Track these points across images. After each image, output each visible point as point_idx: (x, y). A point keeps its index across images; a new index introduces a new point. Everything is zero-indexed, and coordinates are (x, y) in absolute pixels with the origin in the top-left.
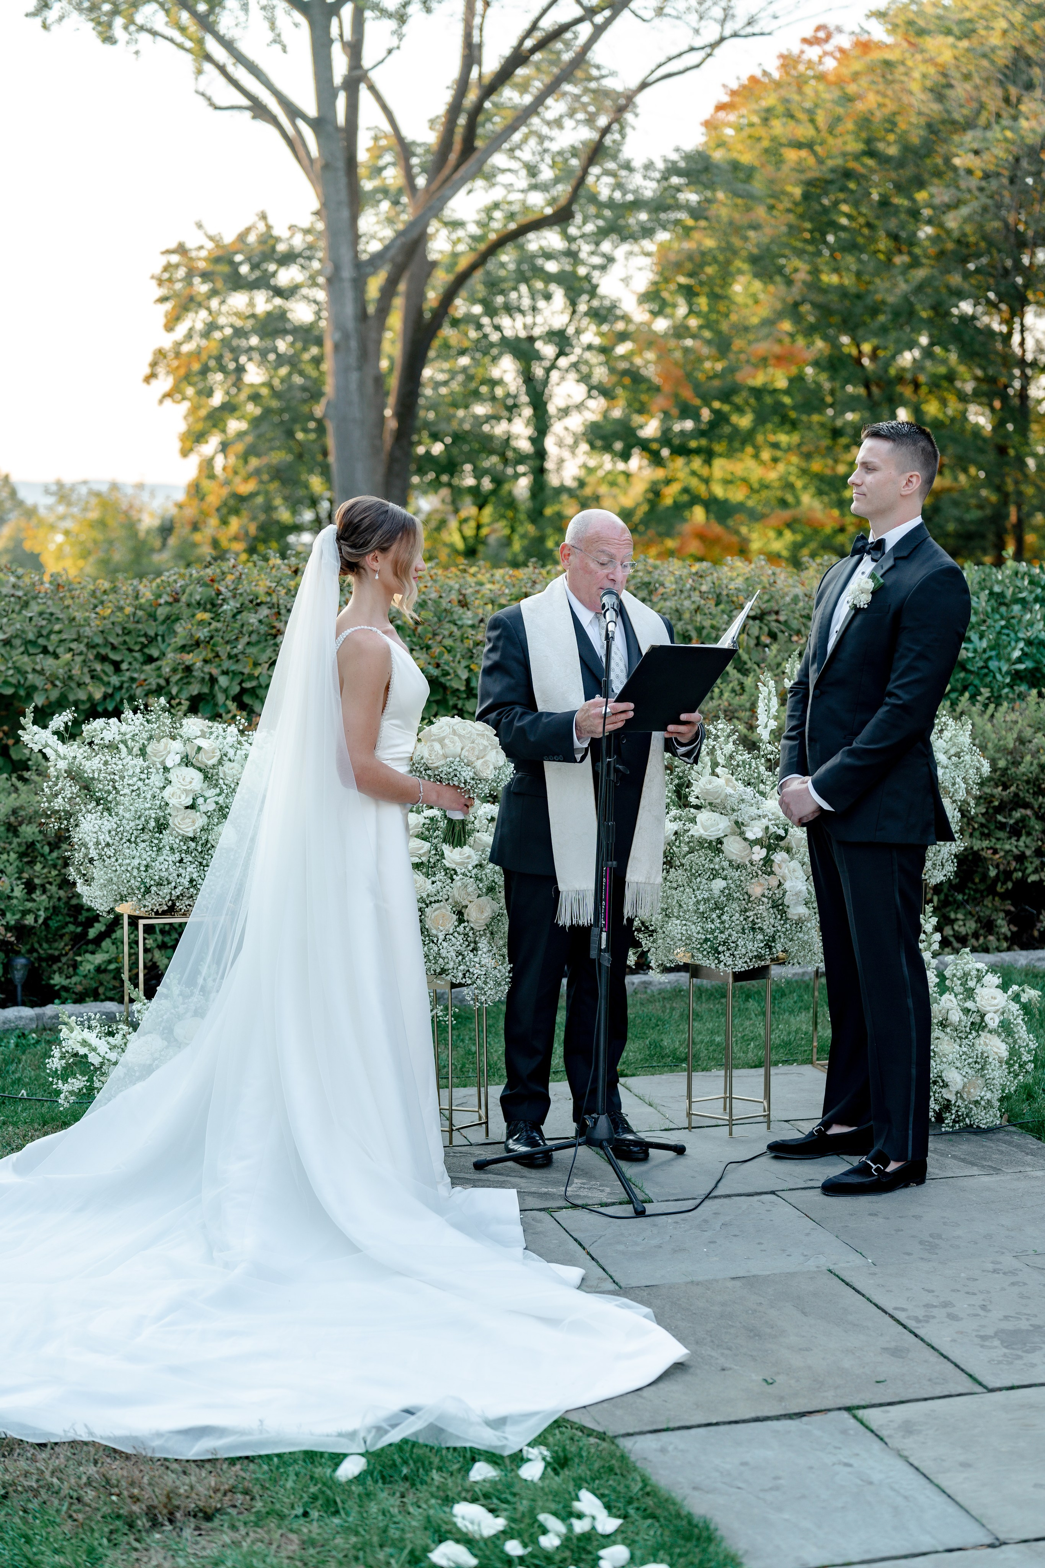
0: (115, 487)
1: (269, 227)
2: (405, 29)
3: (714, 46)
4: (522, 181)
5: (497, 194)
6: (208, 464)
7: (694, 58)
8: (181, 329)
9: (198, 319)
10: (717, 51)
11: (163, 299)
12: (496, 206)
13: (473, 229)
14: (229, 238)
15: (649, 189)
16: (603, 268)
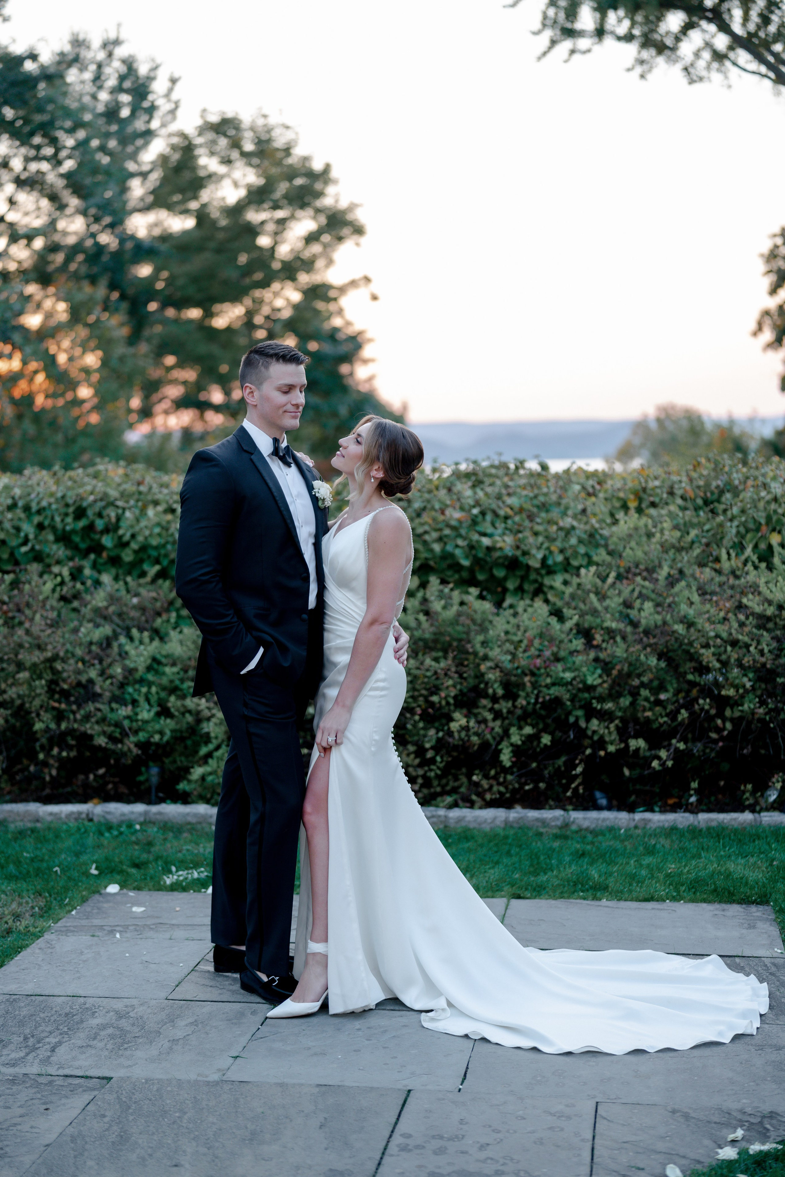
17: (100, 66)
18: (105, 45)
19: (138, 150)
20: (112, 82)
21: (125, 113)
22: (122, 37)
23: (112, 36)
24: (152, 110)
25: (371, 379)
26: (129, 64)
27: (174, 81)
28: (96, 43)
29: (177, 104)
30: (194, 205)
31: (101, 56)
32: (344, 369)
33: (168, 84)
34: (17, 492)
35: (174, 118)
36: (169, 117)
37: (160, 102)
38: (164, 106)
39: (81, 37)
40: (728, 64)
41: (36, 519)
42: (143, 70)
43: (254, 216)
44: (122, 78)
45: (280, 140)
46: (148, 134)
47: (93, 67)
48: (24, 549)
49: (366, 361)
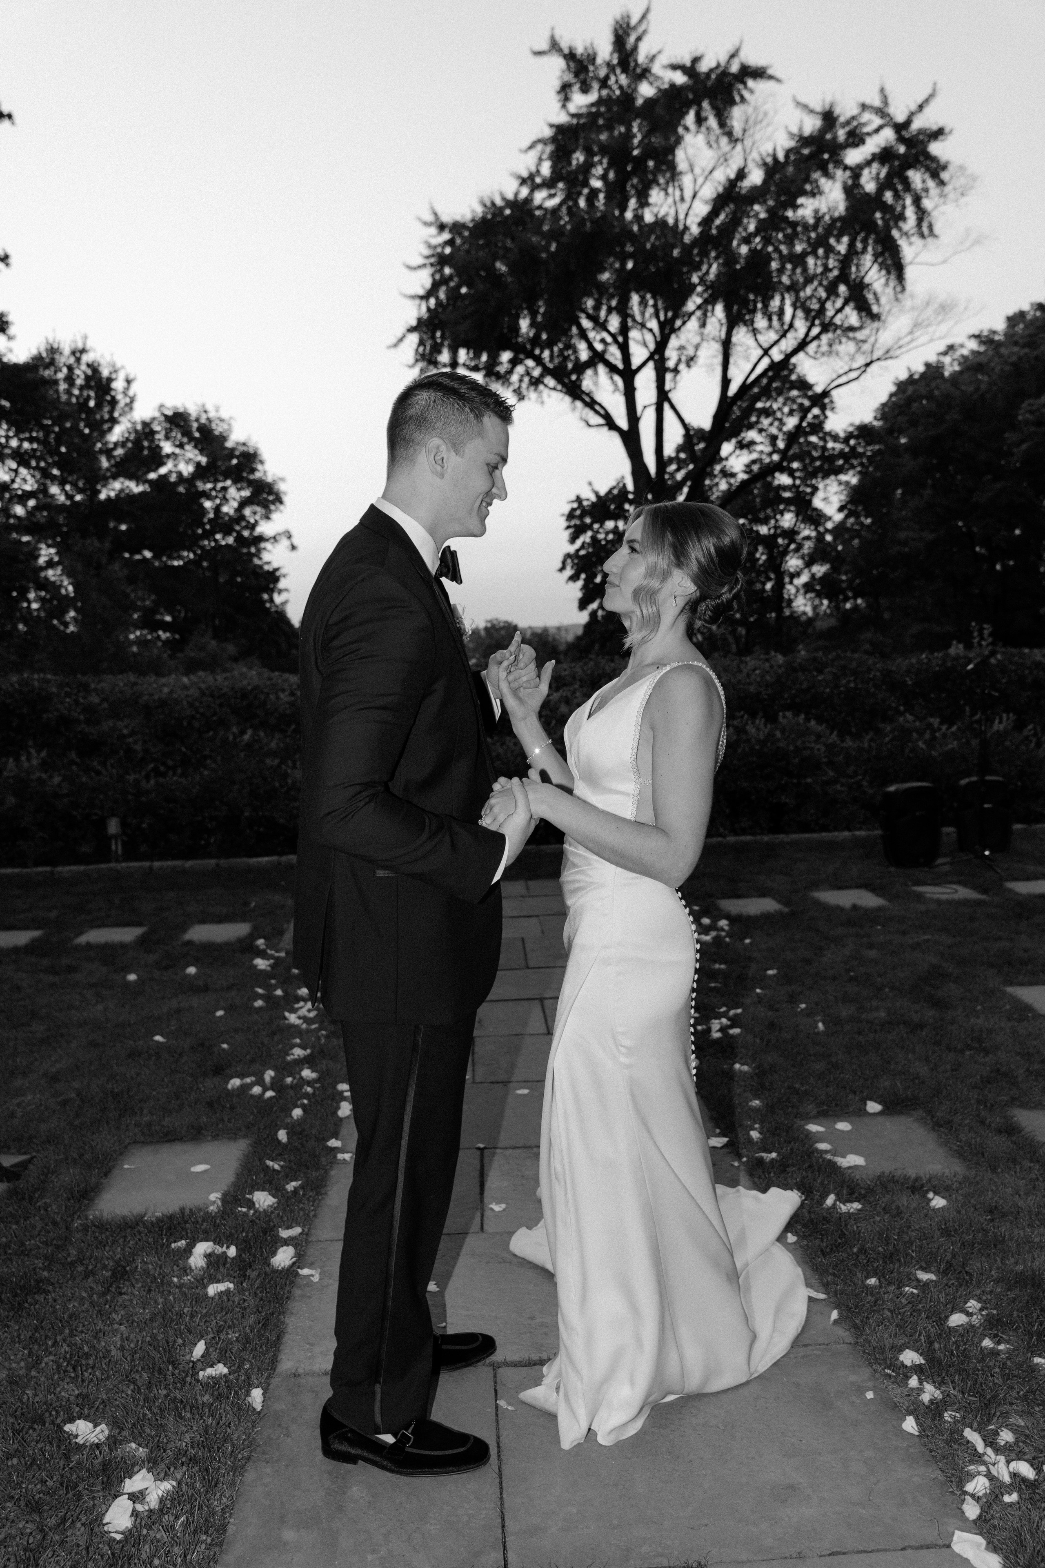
0: (546, 630)
1: (624, 485)
2: (678, 377)
3: (868, 365)
4: (768, 449)
5: (754, 456)
6: (593, 614)
7: (853, 375)
8: (579, 543)
9: (586, 537)
10: (869, 369)
11: (568, 527)
12: (754, 462)
13: (742, 476)
14: (603, 492)
15: (838, 446)
16: (813, 494)
17: (70, 368)
18: (73, 353)
19: (103, 433)
20: (79, 382)
21: (92, 404)
22: (88, 347)
23: (80, 346)
24: (114, 402)
25: (285, 603)
26: (94, 368)
27: (129, 382)
28: (67, 351)
29: (132, 400)
30: (152, 476)
31: (72, 360)
32: (266, 596)
33: (125, 384)
34: (203, 686)
35: (131, 409)
36: (127, 409)
37: (119, 397)
38: (122, 401)
39: (55, 346)
40: (541, 387)
41: (218, 702)
42: (105, 373)
43: (201, 486)
44: (87, 378)
45: (218, 429)
46: (114, 421)
47: (65, 370)
48: (215, 718)
49: (280, 592)
